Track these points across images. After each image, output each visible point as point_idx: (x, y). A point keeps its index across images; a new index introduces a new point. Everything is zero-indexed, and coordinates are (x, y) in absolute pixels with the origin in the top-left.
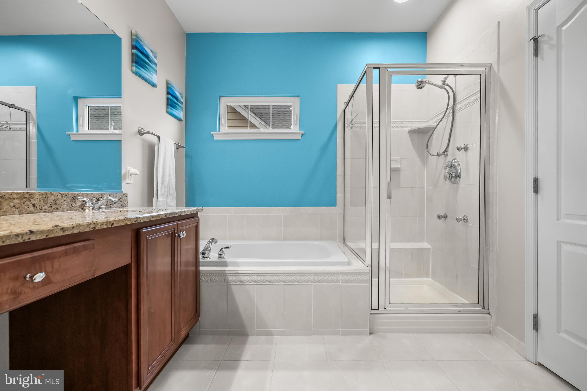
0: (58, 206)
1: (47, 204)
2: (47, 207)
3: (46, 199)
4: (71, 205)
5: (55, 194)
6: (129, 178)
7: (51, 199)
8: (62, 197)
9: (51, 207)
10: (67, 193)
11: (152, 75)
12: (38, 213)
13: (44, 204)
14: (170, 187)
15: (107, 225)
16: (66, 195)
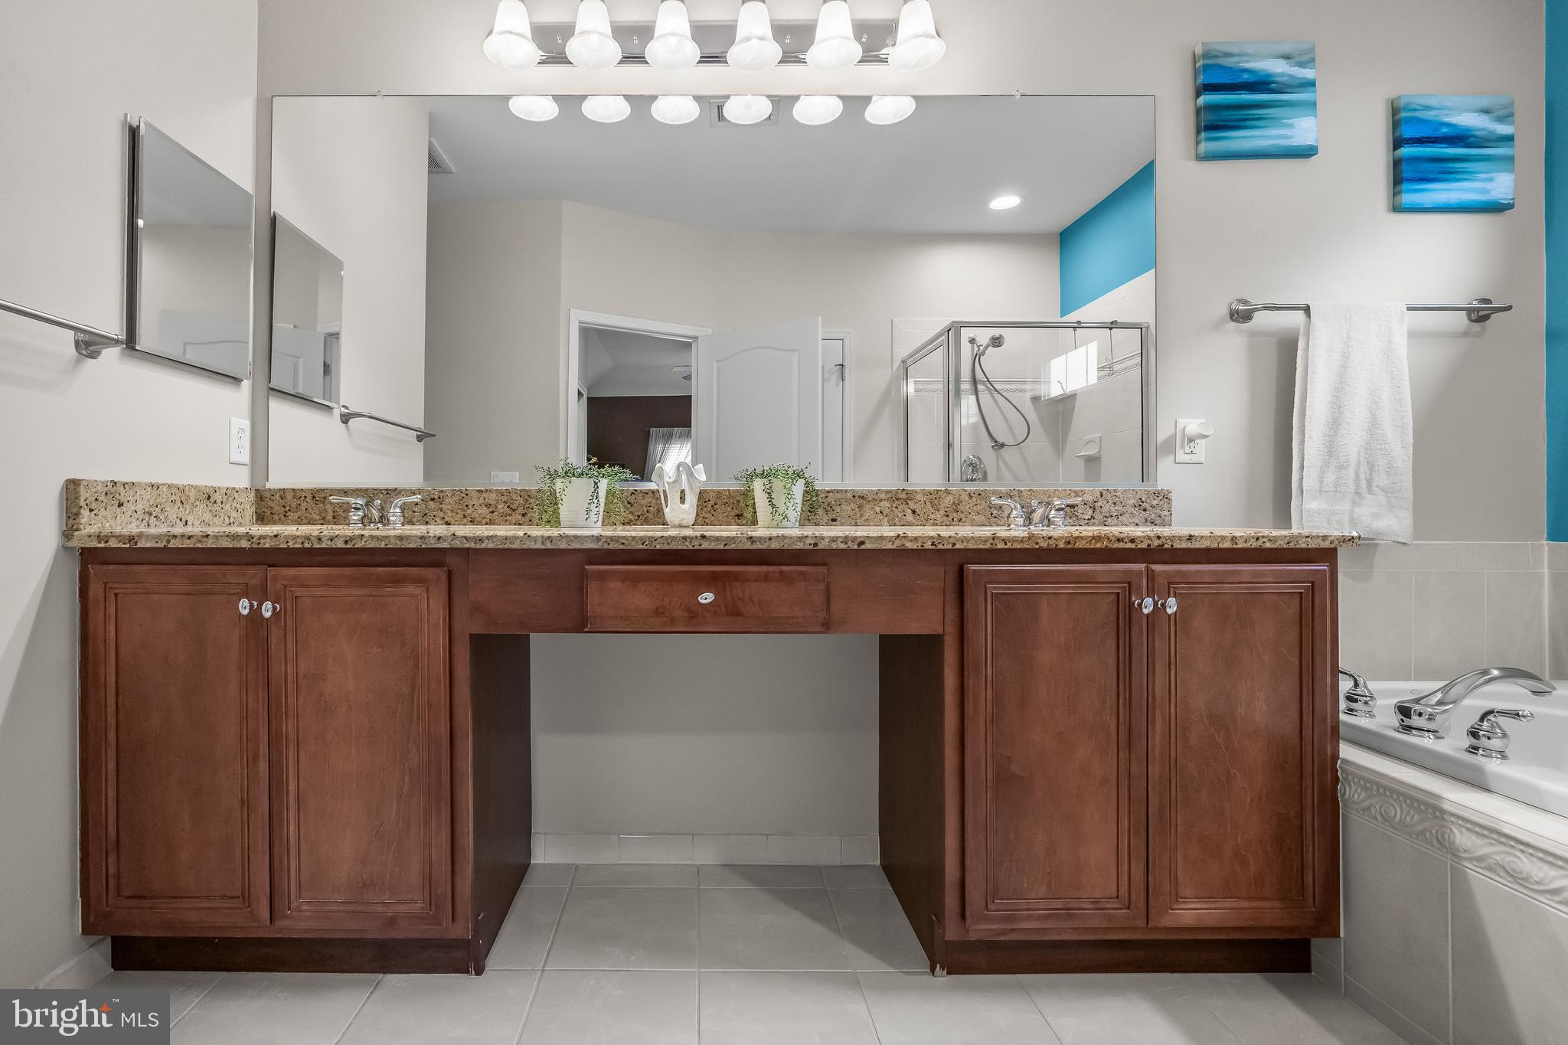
0: (963, 516)
1: (939, 510)
2: (938, 516)
3: (936, 502)
4: (992, 514)
5: (954, 493)
6: (1187, 448)
7: (946, 501)
8: (971, 497)
9: (947, 516)
10: (982, 491)
11: (1291, 126)
12: (921, 525)
13: (933, 511)
14: (1372, 467)
15: (846, 544)
16: (980, 494)
